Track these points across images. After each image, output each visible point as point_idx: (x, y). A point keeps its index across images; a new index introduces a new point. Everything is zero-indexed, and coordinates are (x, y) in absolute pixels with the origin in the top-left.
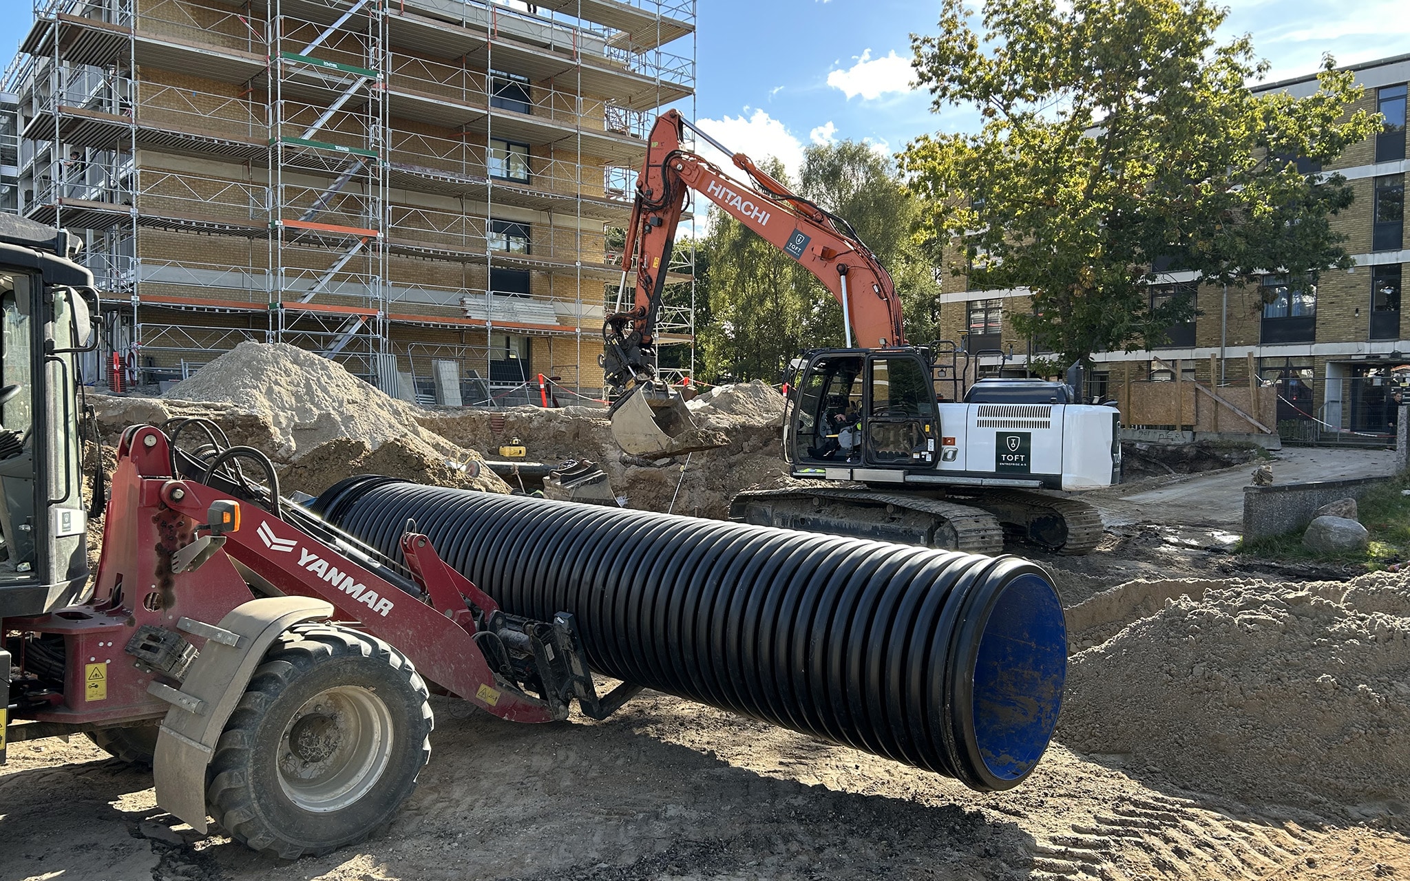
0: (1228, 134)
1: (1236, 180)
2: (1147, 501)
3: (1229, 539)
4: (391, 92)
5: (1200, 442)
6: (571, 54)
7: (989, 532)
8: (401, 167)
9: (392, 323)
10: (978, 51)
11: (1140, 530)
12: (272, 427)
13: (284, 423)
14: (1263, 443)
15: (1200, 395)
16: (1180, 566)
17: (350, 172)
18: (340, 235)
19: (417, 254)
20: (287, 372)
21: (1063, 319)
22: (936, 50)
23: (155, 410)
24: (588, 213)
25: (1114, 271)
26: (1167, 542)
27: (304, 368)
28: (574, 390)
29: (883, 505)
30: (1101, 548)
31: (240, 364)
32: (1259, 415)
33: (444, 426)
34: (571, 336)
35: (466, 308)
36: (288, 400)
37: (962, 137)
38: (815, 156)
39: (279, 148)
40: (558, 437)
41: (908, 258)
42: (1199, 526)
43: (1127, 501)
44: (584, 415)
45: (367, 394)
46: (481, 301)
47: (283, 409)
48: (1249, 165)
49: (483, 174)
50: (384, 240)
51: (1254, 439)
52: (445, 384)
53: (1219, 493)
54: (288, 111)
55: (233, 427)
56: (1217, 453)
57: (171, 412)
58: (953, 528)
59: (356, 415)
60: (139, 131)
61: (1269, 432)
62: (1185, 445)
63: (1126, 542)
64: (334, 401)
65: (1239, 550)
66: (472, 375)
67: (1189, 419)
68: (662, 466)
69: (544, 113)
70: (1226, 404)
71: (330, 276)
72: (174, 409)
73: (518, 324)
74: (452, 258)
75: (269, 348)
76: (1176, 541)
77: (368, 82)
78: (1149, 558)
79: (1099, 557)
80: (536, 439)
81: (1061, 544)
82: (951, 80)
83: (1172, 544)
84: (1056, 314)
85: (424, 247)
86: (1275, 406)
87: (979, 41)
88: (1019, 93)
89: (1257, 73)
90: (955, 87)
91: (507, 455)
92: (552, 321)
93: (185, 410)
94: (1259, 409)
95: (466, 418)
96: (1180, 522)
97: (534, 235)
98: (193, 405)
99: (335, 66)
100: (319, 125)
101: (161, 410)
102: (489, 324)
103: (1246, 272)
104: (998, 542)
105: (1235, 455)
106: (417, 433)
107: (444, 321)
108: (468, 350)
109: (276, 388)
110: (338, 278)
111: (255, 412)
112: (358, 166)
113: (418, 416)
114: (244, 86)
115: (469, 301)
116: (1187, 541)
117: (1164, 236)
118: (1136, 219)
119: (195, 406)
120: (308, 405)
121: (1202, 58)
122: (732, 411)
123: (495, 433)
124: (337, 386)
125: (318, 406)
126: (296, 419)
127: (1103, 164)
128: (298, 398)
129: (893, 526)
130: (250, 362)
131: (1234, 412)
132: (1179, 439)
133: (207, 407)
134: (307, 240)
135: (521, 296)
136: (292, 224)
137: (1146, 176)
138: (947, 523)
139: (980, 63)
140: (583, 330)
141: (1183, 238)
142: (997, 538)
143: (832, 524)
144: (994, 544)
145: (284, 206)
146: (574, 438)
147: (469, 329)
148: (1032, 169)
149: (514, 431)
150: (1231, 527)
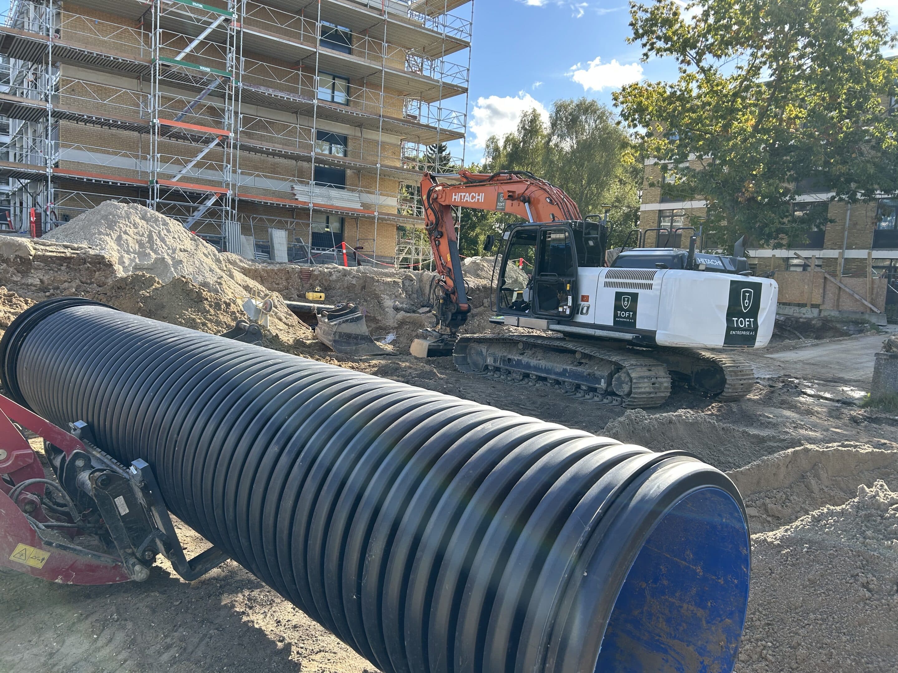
0: (868, 81)
1: (868, 122)
2: (786, 359)
3: (858, 394)
4: (245, 30)
5: (825, 317)
6: (381, 12)
7: (659, 379)
8: (250, 86)
9: (240, 201)
10: (681, 18)
11: (783, 382)
12: (117, 265)
13: (127, 262)
14: (874, 320)
15: (828, 282)
16: (820, 416)
17: (212, 87)
18: (202, 133)
19: (261, 151)
20: (135, 226)
21: (728, 222)
22: (649, 15)
23: (21, 246)
24: (387, 130)
25: (770, 185)
26: (805, 393)
27: (150, 223)
28: (372, 256)
29: (573, 352)
30: (751, 396)
31: (99, 217)
32: (872, 299)
33: (265, 275)
34: (369, 217)
35: (294, 192)
36: (133, 246)
37: (663, 84)
38: (559, 108)
39: (157, 65)
40: (350, 288)
41: (620, 181)
42: (830, 381)
43: (771, 358)
44: (371, 273)
45: (197, 246)
46: (306, 189)
47: (128, 252)
48: (880, 111)
49: (312, 95)
50: (236, 139)
51: (866, 317)
52: (276, 246)
53: (843, 356)
54: (165, 37)
55: (85, 263)
56: (838, 326)
57: (35, 249)
58: (629, 375)
59: (185, 260)
60: (55, 47)
61: (879, 312)
62: (813, 319)
63: (772, 392)
64: (169, 249)
65: (866, 404)
66: (298, 241)
67: (817, 300)
68: (423, 313)
69: (361, 55)
70: (847, 290)
71: (194, 163)
72: (38, 247)
73: (332, 206)
74: (286, 156)
75: (124, 207)
76: (813, 393)
77: (226, 20)
78: (792, 407)
79: (750, 403)
80: (334, 289)
81: (719, 391)
82: (659, 38)
83: (809, 395)
84: (723, 218)
85: (265, 146)
86: (885, 293)
87: (681, 11)
88: (709, 48)
89: (890, 43)
90: (660, 44)
91: (311, 298)
92: (358, 206)
93: (48, 248)
94: (872, 294)
95: (282, 270)
96: (814, 378)
97: (350, 143)
98: (55, 245)
99: (201, 6)
100: (188, 50)
101: (26, 247)
102: (311, 205)
103: (869, 193)
104: (666, 388)
105: (852, 328)
106: (231, 276)
107: (278, 201)
108: (297, 224)
109: (125, 237)
110: (199, 165)
111: (103, 253)
112: (217, 83)
113: (246, 266)
114: (139, 20)
115: (297, 187)
116: (822, 394)
117: (811, 160)
118: (788, 150)
119: (57, 245)
120: (148, 251)
121: (851, 26)
122: (478, 276)
123: (304, 282)
124: (174, 238)
125: (155, 252)
126: (137, 260)
127: (769, 105)
128: (140, 243)
129: (580, 369)
130: (107, 216)
131: (852, 296)
132: (808, 314)
133: (66, 247)
134: (178, 136)
135: (337, 187)
136: (167, 123)
137: (800, 118)
138: (624, 370)
139: (681, 26)
140: (380, 213)
141: (827, 163)
142: (665, 385)
143: (532, 364)
144: (662, 390)
145: (160, 109)
146: (362, 290)
147: (297, 208)
148: (715, 106)
149: (317, 282)
150: (859, 384)
